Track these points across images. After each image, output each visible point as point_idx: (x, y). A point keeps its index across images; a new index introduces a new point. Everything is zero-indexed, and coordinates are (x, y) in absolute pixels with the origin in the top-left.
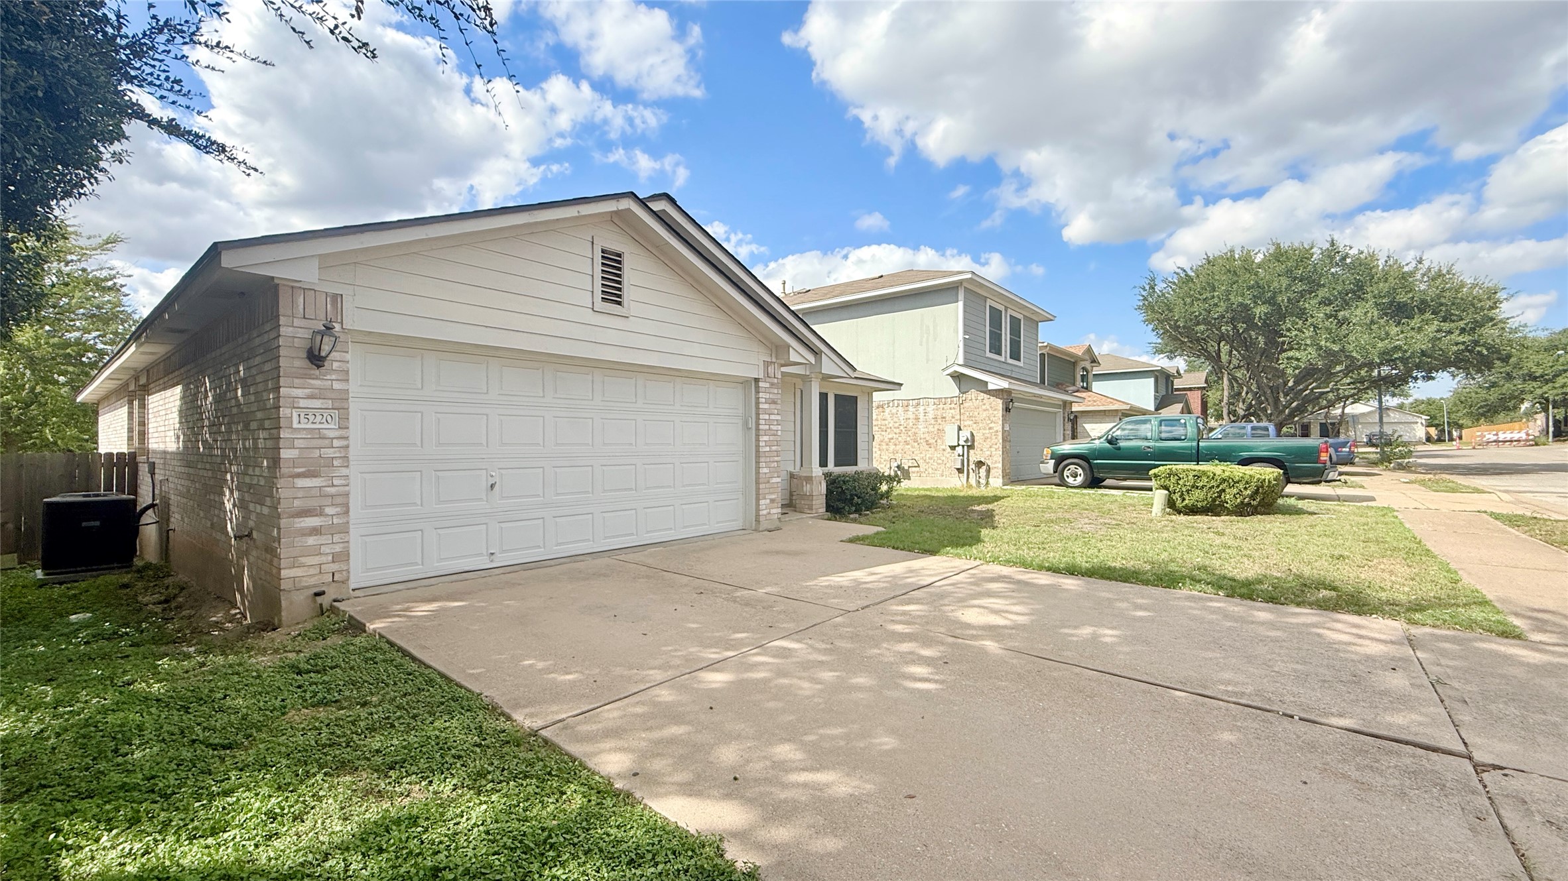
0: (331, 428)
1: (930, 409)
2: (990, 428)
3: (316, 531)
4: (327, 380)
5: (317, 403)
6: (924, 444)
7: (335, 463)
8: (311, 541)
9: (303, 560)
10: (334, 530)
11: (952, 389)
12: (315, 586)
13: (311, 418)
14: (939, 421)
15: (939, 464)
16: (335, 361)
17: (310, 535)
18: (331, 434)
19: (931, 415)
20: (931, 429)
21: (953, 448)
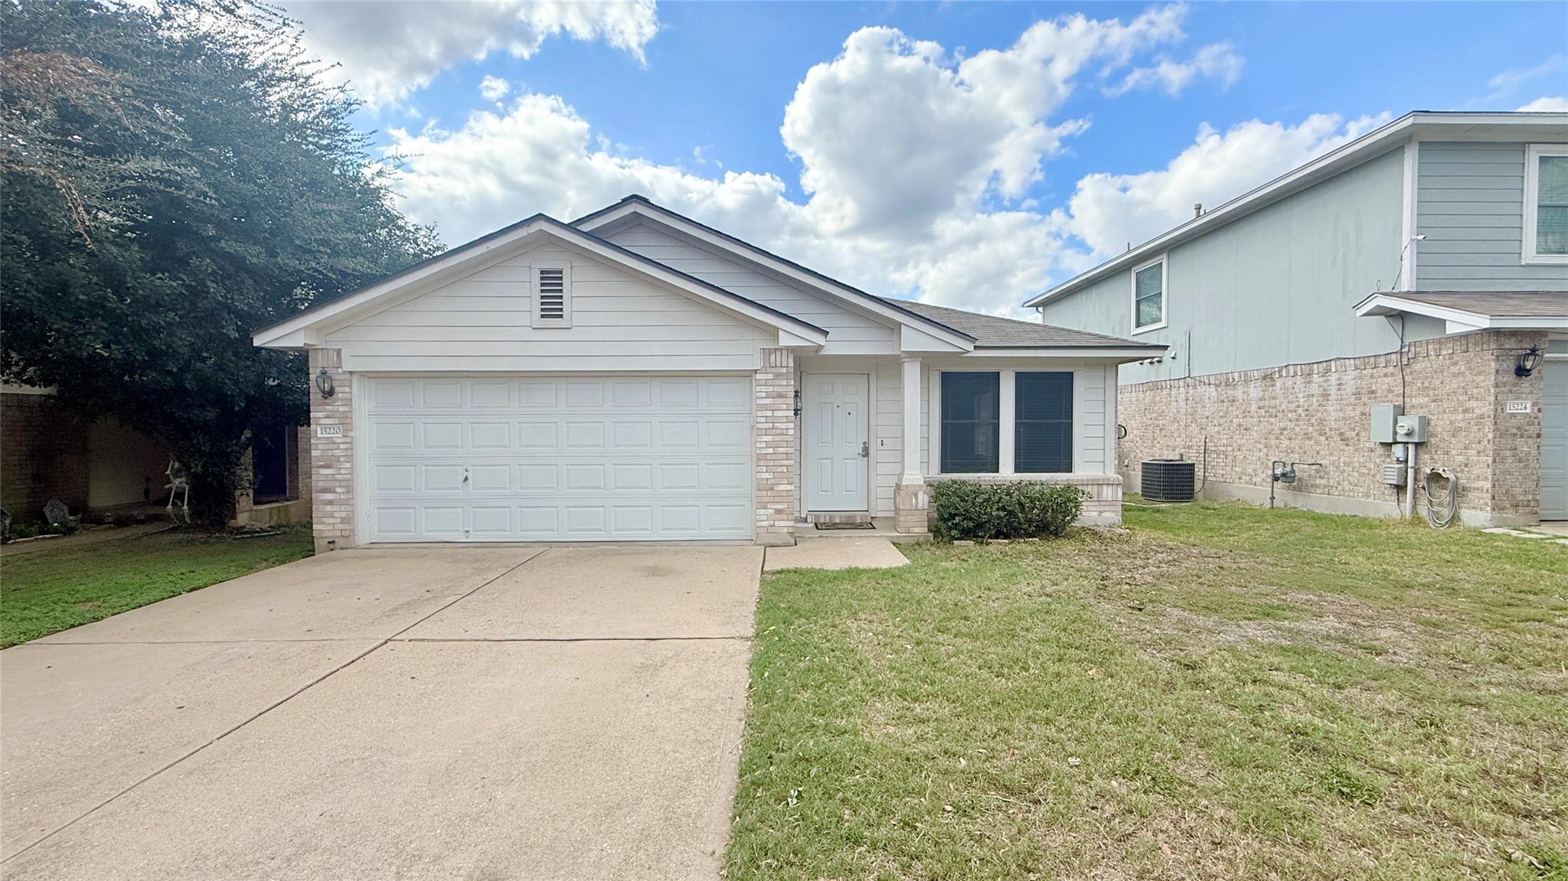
0: (338, 437)
1: (1349, 377)
2: (1466, 411)
3: (330, 502)
4: (338, 406)
5: (329, 421)
6: (1337, 438)
7: (342, 459)
8: (328, 508)
9: (324, 519)
10: (345, 502)
11: (1385, 339)
12: (331, 537)
13: (328, 430)
14: (1365, 399)
15: (1361, 475)
16: (341, 392)
17: (328, 504)
18: (338, 441)
19: (1349, 389)
20: (1349, 412)
21: (1388, 446)
